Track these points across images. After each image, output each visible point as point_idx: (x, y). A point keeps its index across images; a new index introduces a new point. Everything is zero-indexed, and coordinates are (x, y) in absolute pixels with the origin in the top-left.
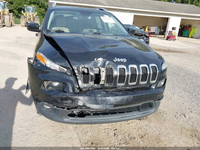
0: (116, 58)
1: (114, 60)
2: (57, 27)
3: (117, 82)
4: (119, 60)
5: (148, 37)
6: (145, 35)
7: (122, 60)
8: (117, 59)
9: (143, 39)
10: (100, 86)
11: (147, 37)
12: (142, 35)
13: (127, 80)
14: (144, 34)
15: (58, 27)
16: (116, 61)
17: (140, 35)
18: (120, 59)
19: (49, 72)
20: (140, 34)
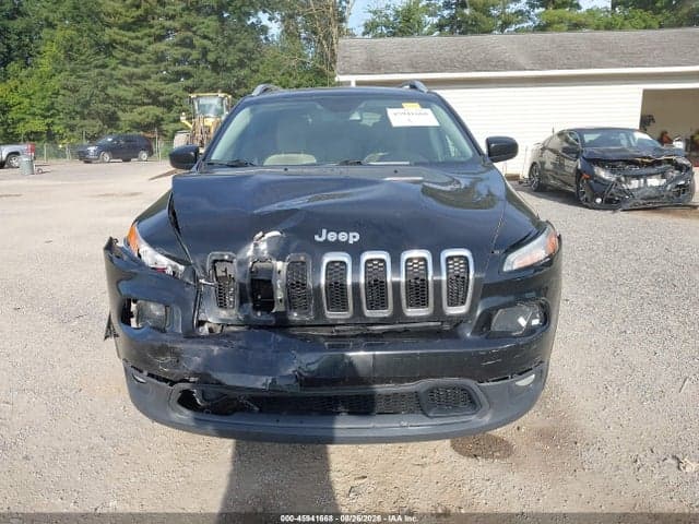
0: (324, 231)
1: (317, 238)
2: (280, 153)
3: (325, 305)
4: (332, 237)
5: (688, 169)
6: (670, 161)
7: (343, 237)
8: (327, 233)
9: (663, 177)
10: (272, 318)
11: (679, 167)
12: (659, 163)
13: (354, 299)
14: (663, 158)
15: (285, 153)
16: (323, 238)
17: (648, 165)
18: (338, 233)
19: (136, 274)
20: (649, 158)
